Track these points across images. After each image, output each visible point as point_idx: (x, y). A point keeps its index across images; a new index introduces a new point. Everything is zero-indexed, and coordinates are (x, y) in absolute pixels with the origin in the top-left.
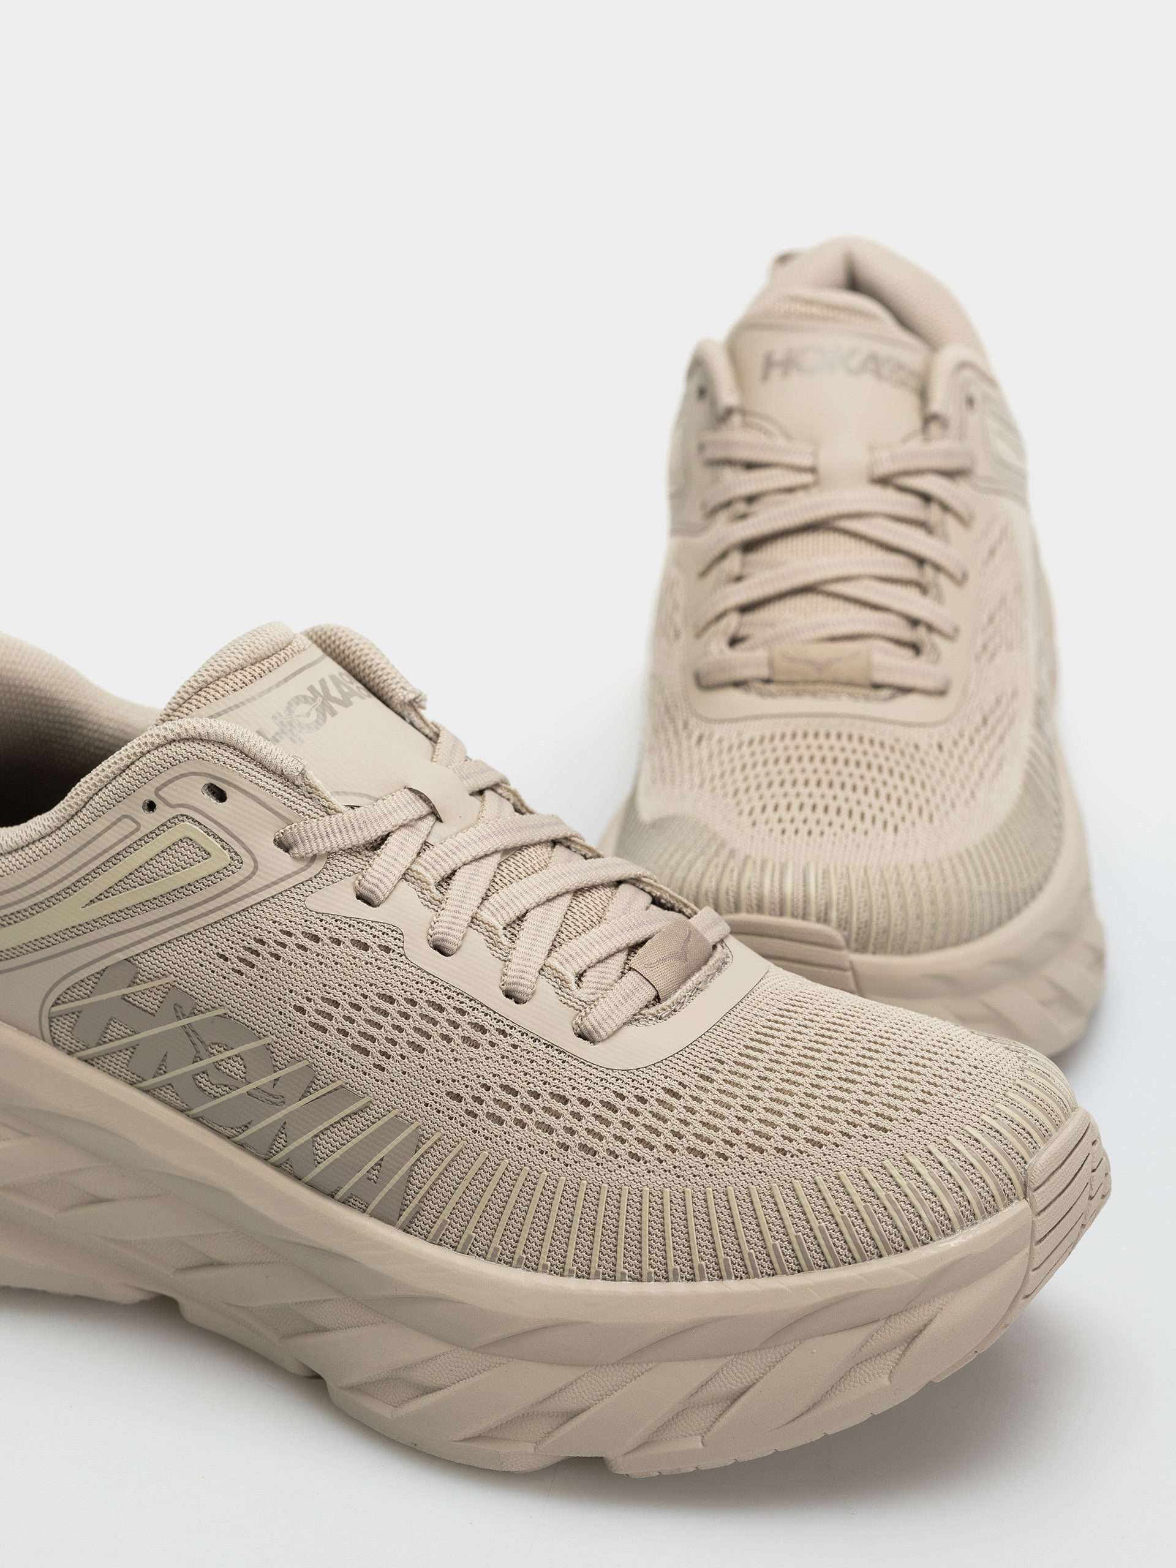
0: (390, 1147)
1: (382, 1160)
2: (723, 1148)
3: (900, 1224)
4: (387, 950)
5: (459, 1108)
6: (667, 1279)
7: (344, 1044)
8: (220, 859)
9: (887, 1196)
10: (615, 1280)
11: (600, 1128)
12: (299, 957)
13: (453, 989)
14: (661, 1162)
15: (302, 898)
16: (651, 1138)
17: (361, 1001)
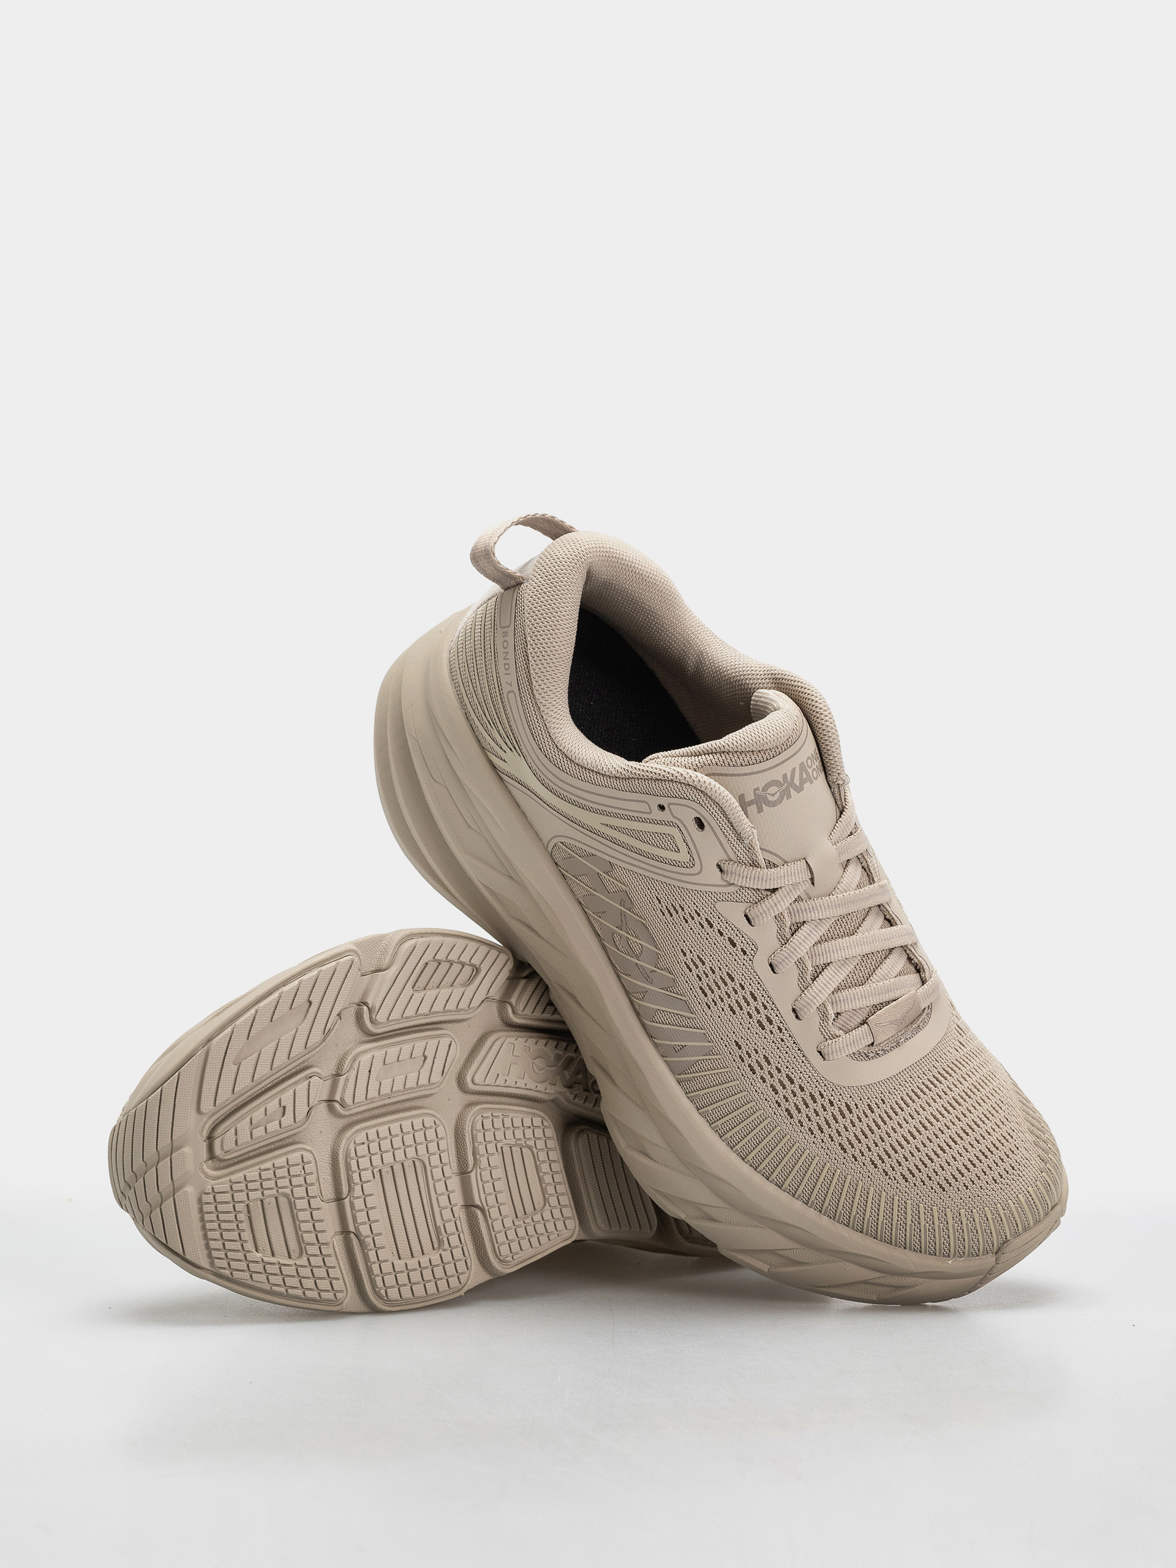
0: (692, 1044)
1: (685, 1046)
2: (857, 1154)
3: (923, 1242)
4: (745, 953)
5: (738, 1052)
6: (794, 1196)
7: (696, 984)
8: (683, 856)
9: (925, 1225)
10: (767, 1179)
11: (802, 1107)
12: (697, 929)
13: (767, 993)
14: (823, 1142)
15: (716, 901)
16: (825, 1127)
17: (717, 970)
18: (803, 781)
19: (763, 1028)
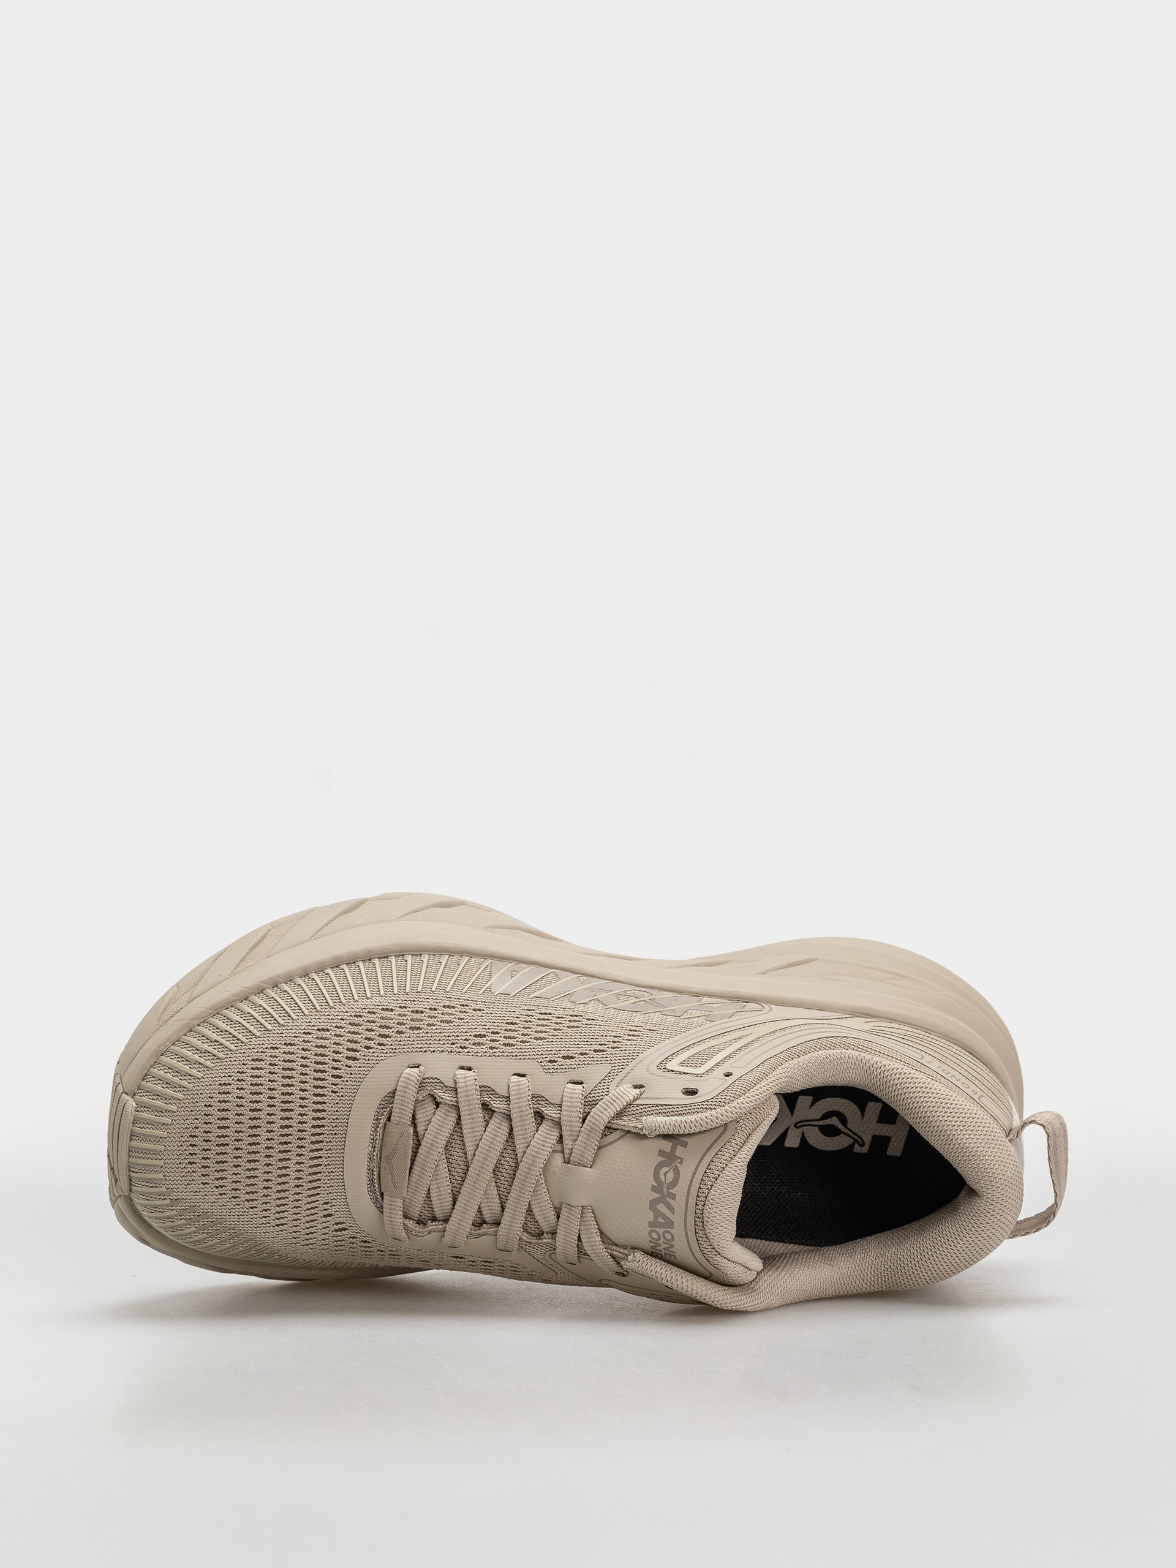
4: (551, 1061)
13: (502, 1056)
18: (658, 1214)
19: (475, 1036)
